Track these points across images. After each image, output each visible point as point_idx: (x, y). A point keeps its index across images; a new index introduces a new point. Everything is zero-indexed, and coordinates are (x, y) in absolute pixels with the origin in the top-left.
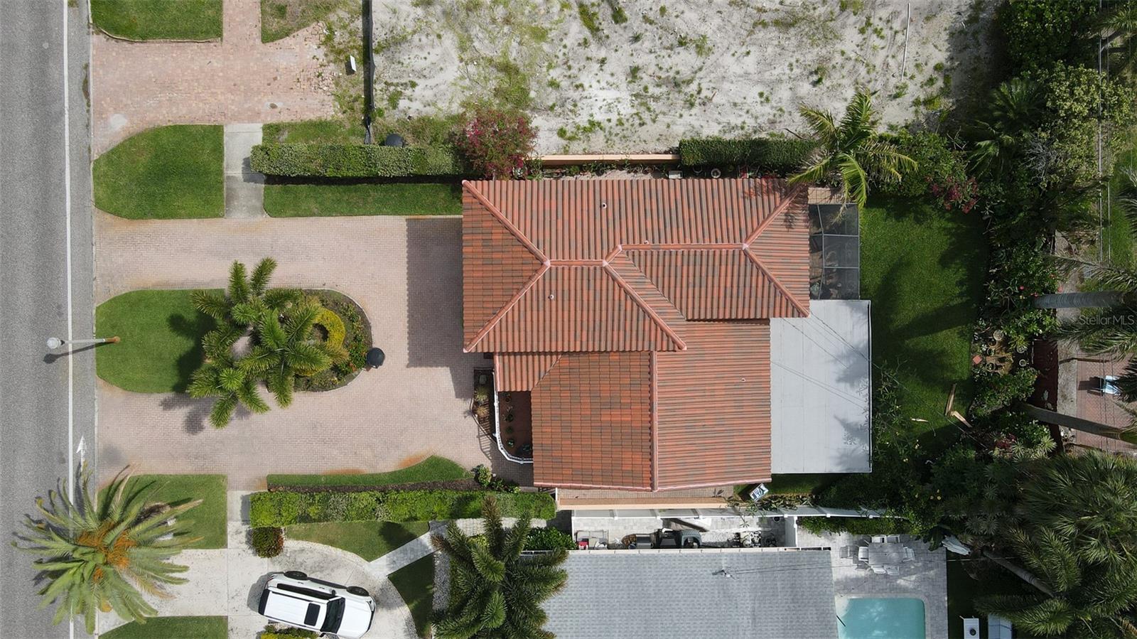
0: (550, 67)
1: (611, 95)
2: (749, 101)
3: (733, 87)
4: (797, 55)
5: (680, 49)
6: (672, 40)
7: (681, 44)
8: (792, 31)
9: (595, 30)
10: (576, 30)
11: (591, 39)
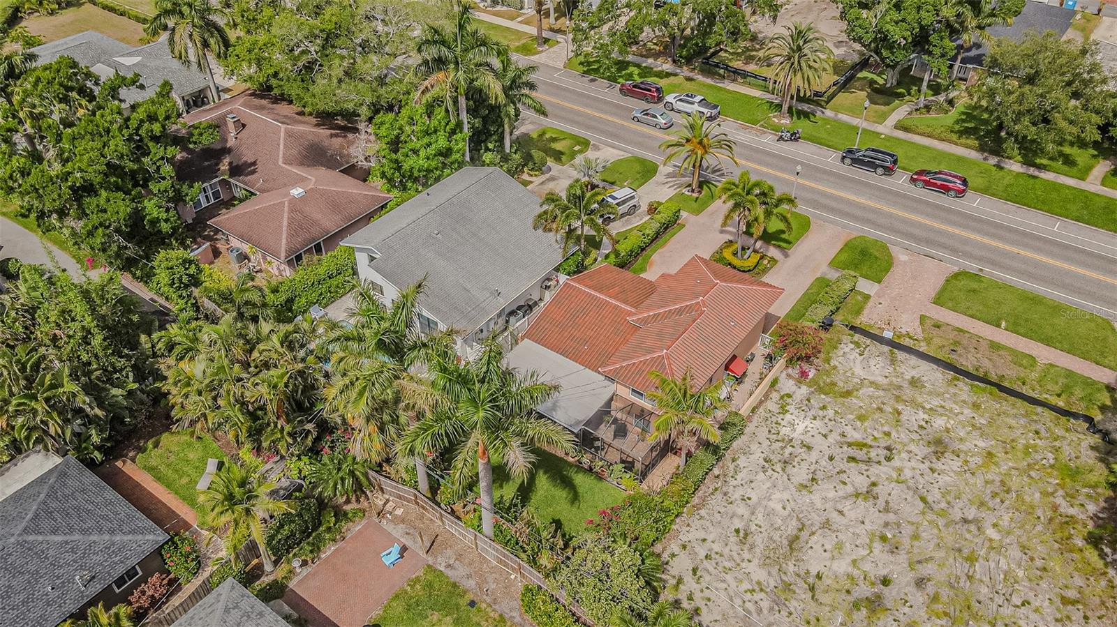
0: (837, 412)
1: (800, 428)
2: (749, 490)
3: (765, 487)
4: (765, 535)
5: (810, 476)
6: (819, 475)
7: (813, 479)
8: (785, 542)
9: (850, 445)
10: (856, 436)
11: (843, 439)
